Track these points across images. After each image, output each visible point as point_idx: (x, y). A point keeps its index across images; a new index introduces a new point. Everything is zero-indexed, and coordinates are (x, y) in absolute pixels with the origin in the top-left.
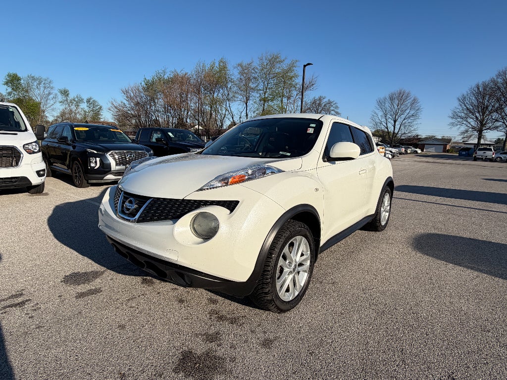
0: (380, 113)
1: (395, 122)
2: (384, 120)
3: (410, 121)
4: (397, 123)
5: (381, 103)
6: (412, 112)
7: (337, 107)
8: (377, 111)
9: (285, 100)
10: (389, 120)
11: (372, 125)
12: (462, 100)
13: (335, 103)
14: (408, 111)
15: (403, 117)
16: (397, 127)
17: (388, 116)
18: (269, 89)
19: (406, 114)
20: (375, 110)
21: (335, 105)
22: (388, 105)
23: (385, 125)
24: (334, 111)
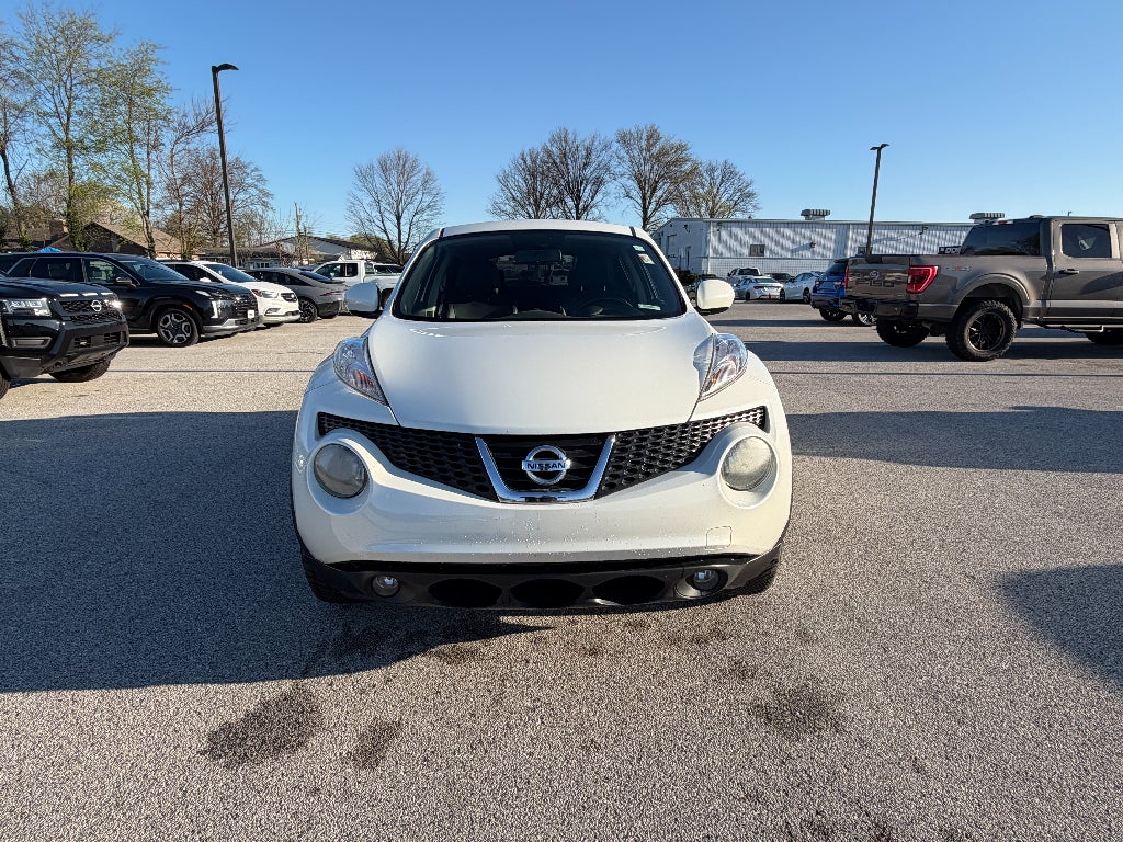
0: (367, 200)
1: (399, 218)
2: (375, 213)
3: (425, 218)
4: (403, 221)
5: (364, 176)
6: (427, 199)
7: (260, 179)
8: (360, 194)
9: (141, 152)
10: (387, 214)
11: (352, 224)
12: (504, 181)
13: (256, 169)
14: (419, 197)
15: (412, 208)
16: (405, 228)
17: (383, 204)
18: (80, 113)
19: (416, 203)
20: (356, 192)
21: (256, 173)
22: (379, 181)
23: (381, 225)
24: (256, 187)
